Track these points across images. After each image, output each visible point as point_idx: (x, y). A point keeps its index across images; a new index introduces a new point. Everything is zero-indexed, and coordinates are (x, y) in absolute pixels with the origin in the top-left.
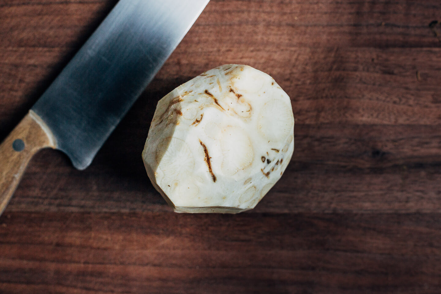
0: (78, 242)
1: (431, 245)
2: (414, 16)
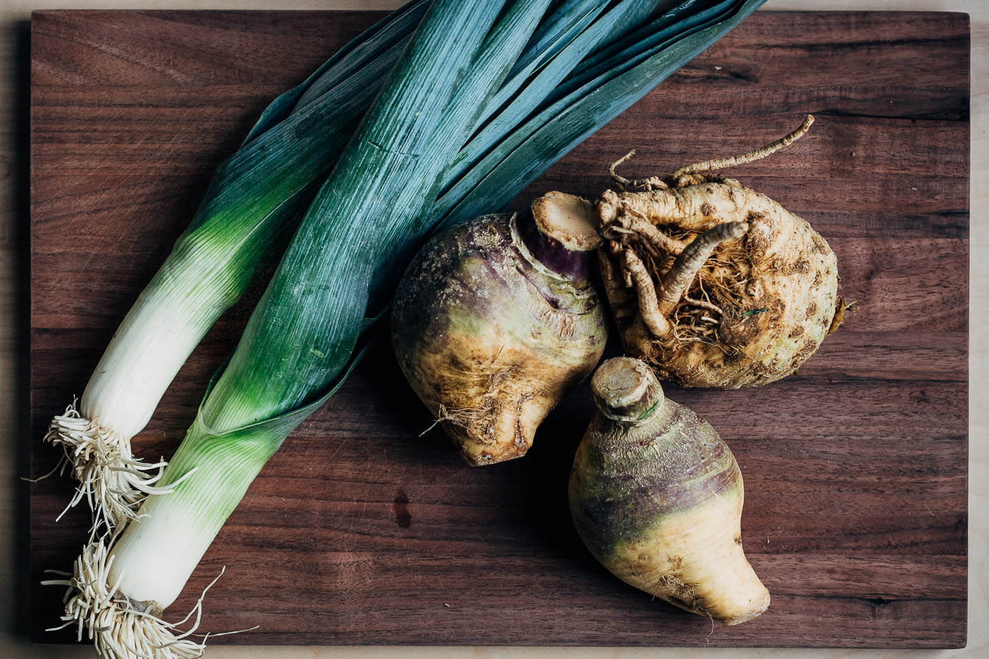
0: (350, 474)
1: (785, 479)
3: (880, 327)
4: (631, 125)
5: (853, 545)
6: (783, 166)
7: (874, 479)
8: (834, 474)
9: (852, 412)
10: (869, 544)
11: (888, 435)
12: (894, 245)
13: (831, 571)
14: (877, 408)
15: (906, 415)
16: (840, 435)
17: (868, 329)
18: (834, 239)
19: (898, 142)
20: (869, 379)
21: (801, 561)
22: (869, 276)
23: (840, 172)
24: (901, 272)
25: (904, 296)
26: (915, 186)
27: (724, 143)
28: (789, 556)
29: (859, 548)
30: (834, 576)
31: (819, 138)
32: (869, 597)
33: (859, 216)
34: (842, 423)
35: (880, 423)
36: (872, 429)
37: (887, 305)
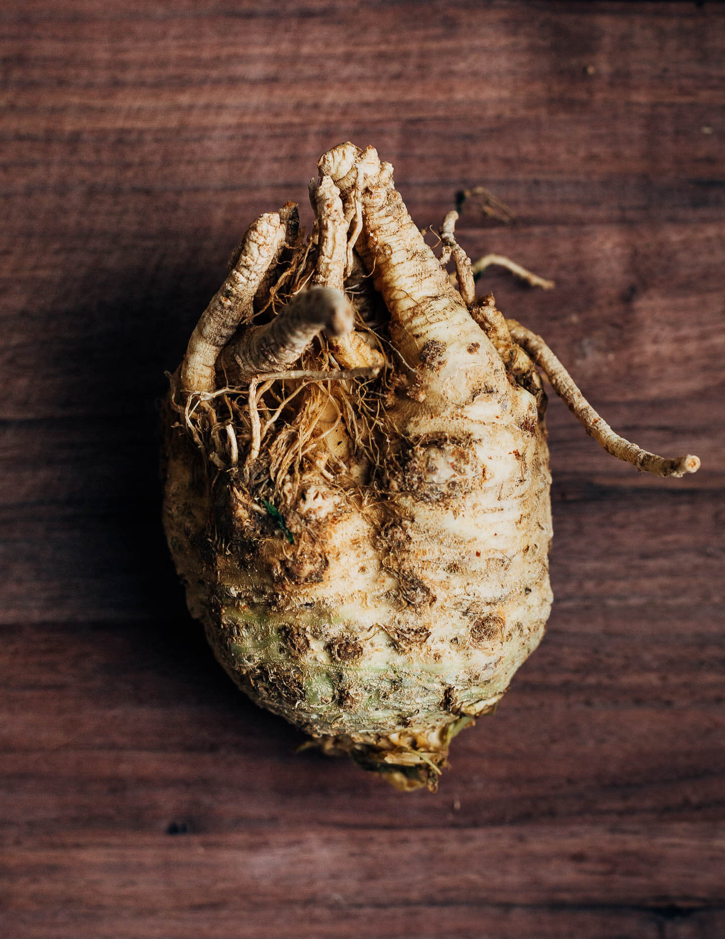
2: (422, 159)
3: (654, 391)
4: (173, 31)
5: (619, 805)
6: (459, 96)
7: (653, 679)
8: (577, 671)
9: (607, 554)
10: (648, 803)
11: (676, 595)
12: (674, 236)
13: (578, 858)
14: (654, 544)
15: (709, 555)
16: (586, 597)
17: (630, 396)
18: (562, 230)
19: (672, 44)
20: (638, 490)
21: (521, 839)
22: (628, 296)
23: (566, 104)
24: (687, 287)
25: (694, 331)
26: (708, 125)
27: (348, 58)
28: (497, 830)
29: (630, 811)
30: (587, 866)
31: (523, 41)
32: (651, 904)
33: (605, 184)
34: (588, 576)
35: (662, 572)
36: (647, 584)
37: (666, 349)
